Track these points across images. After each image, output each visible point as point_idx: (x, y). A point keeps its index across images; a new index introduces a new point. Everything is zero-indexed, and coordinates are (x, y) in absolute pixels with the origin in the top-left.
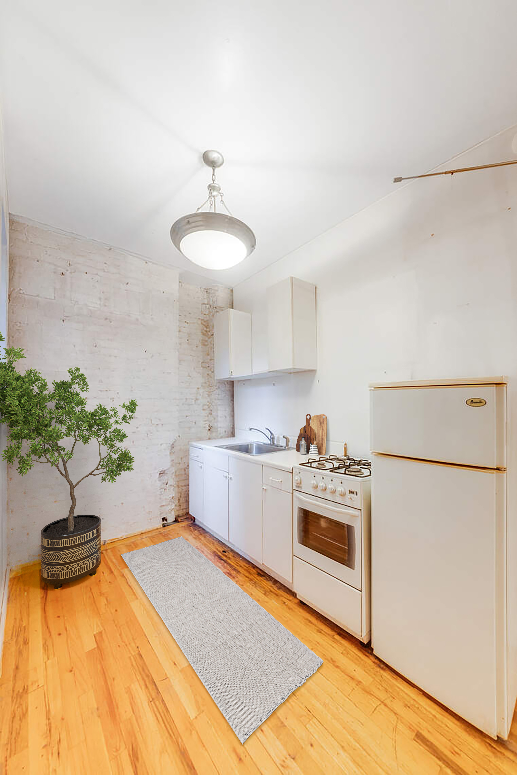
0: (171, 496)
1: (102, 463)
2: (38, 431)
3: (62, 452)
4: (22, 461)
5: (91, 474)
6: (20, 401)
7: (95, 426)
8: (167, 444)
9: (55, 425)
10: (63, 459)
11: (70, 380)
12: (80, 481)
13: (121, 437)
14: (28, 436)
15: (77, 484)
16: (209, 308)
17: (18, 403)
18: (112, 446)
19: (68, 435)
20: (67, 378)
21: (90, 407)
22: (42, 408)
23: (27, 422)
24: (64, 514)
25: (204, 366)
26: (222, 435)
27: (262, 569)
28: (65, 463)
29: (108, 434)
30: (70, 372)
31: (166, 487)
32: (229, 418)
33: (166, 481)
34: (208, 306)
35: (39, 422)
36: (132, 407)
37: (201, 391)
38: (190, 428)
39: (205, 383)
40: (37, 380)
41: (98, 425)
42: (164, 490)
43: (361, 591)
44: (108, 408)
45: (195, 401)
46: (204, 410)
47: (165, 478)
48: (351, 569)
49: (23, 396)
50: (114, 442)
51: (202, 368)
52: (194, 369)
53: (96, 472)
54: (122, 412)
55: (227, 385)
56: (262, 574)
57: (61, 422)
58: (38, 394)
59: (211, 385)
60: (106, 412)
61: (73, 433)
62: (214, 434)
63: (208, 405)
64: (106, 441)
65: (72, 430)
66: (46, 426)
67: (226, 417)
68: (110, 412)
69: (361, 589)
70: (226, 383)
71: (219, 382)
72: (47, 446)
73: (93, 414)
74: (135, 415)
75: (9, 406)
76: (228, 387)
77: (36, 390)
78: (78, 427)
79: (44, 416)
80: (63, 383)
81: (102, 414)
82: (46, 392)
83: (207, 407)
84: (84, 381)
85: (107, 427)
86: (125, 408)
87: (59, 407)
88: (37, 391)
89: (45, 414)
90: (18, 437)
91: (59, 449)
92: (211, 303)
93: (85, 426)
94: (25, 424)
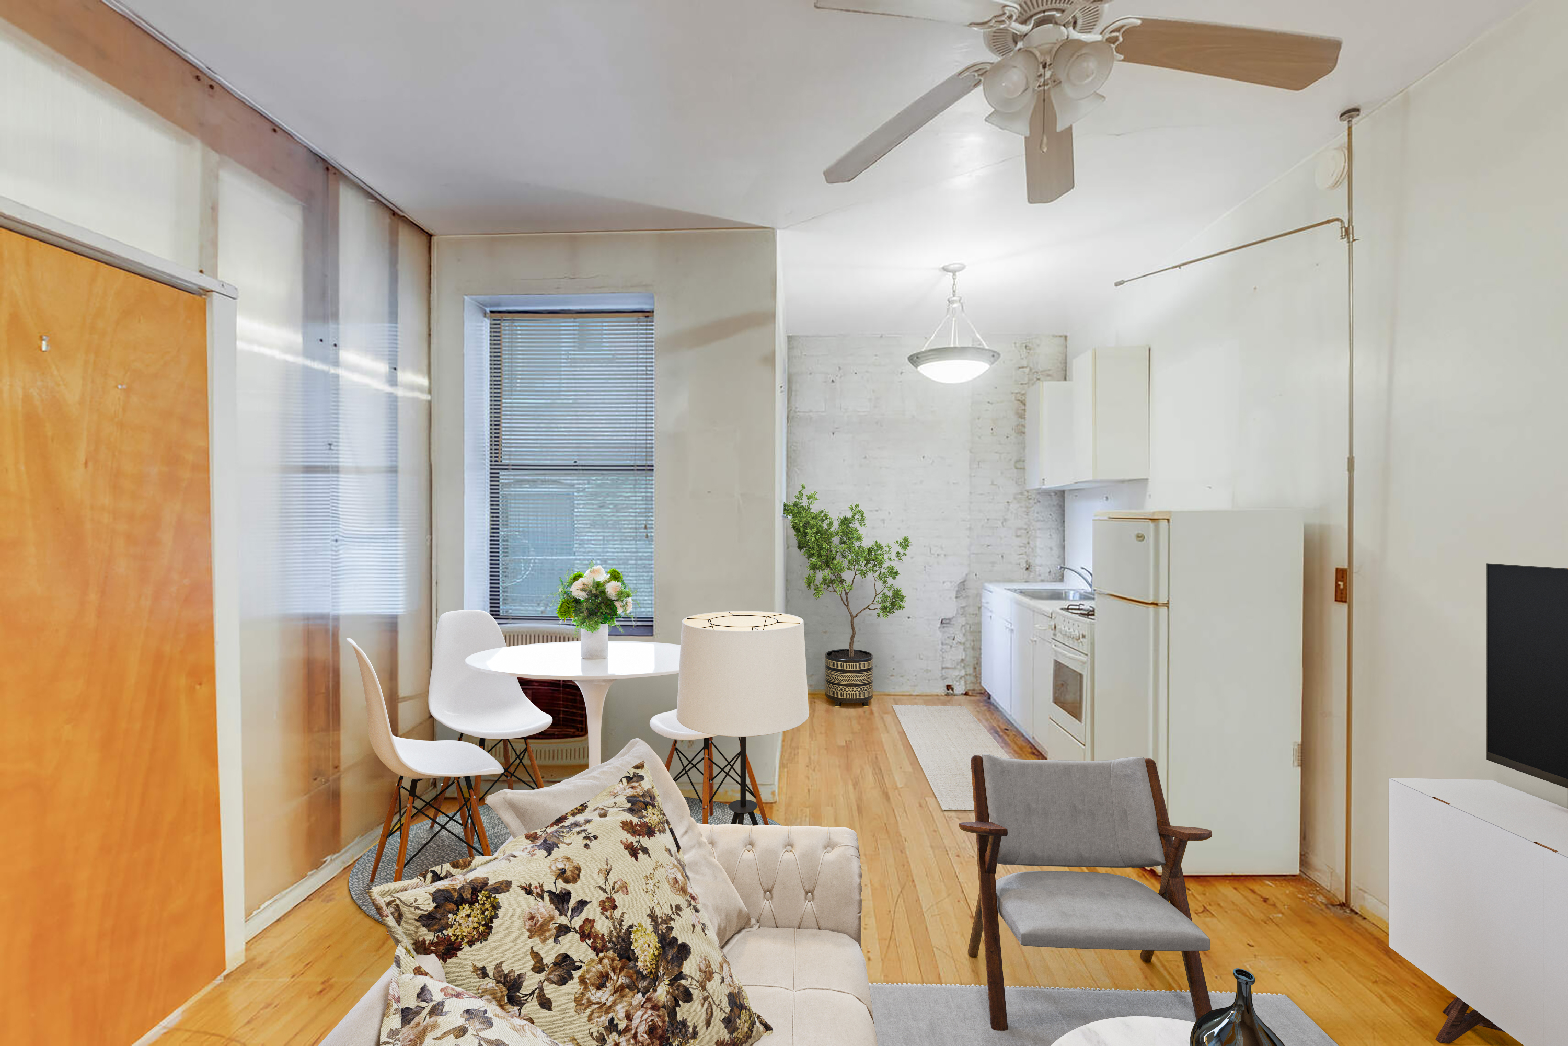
0: (960, 657)
1: (877, 599)
2: (827, 564)
3: (844, 584)
4: (817, 588)
5: (867, 608)
6: (816, 538)
7: (872, 562)
8: (951, 582)
9: (839, 559)
10: (845, 591)
11: (851, 517)
12: (858, 613)
13: (894, 574)
14: (820, 568)
15: (856, 616)
16: (1028, 374)
17: (814, 539)
18: (885, 582)
19: (849, 568)
20: (849, 515)
21: (867, 543)
22: (830, 543)
23: (820, 555)
24: (846, 646)
25: (1019, 467)
26: (1042, 578)
27: (1041, 751)
28: (847, 594)
29: (883, 570)
30: (851, 508)
31: (953, 643)
32: (1056, 551)
33: (953, 635)
34: (1027, 370)
35: (828, 556)
36: (905, 544)
37: (1014, 506)
38: (993, 563)
39: (1022, 494)
40: (827, 518)
41: (873, 560)
42: (949, 646)
43: (1084, 745)
44: (883, 544)
45: (1002, 523)
46: (1017, 536)
47: (951, 631)
48: (1077, 722)
49: (818, 533)
50: (888, 579)
51: (1015, 470)
52: (1002, 473)
53: (872, 607)
54: (897, 548)
55: (1053, 497)
56: (1036, 753)
57: (844, 557)
58: (827, 530)
59: (1030, 497)
60: (881, 548)
61: (853, 567)
62: (1032, 575)
63: (1026, 529)
64: (880, 577)
65: (852, 564)
66: (833, 559)
67: (1051, 549)
68: (884, 547)
69: (1085, 742)
70: (1053, 494)
71: (1039, 493)
72: (834, 577)
73: (869, 550)
74: (907, 552)
75: (808, 541)
76: (1055, 500)
77: (825, 527)
78: (857, 561)
79: (831, 551)
80: (846, 519)
81: (878, 550)
82: (832, 529)
83: (1025, 532)
84: (862, 516)
85: (881, 563)
86: (898, 545)
87: (842, 542)
88: (827, 528)
89: (832, 549)
90: (814, 567)
91: (842, 581)
92: (1031, 366)
93: (863, 562)
94: (819, 557)
